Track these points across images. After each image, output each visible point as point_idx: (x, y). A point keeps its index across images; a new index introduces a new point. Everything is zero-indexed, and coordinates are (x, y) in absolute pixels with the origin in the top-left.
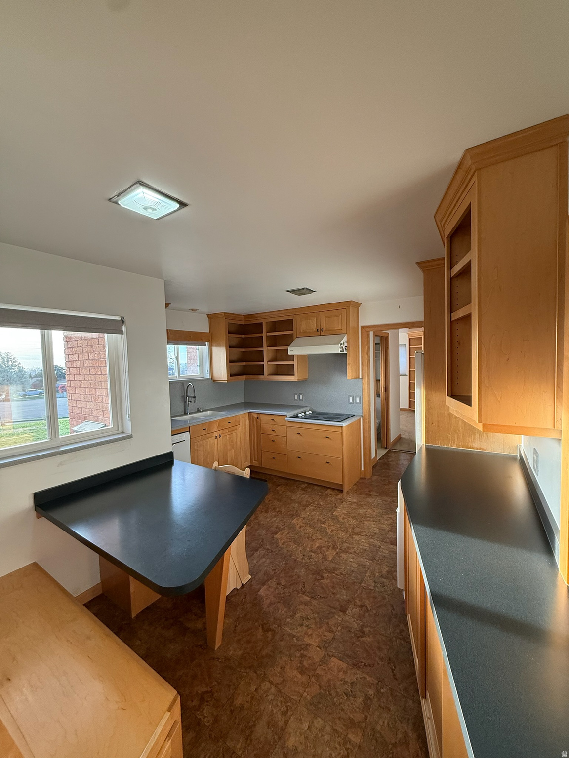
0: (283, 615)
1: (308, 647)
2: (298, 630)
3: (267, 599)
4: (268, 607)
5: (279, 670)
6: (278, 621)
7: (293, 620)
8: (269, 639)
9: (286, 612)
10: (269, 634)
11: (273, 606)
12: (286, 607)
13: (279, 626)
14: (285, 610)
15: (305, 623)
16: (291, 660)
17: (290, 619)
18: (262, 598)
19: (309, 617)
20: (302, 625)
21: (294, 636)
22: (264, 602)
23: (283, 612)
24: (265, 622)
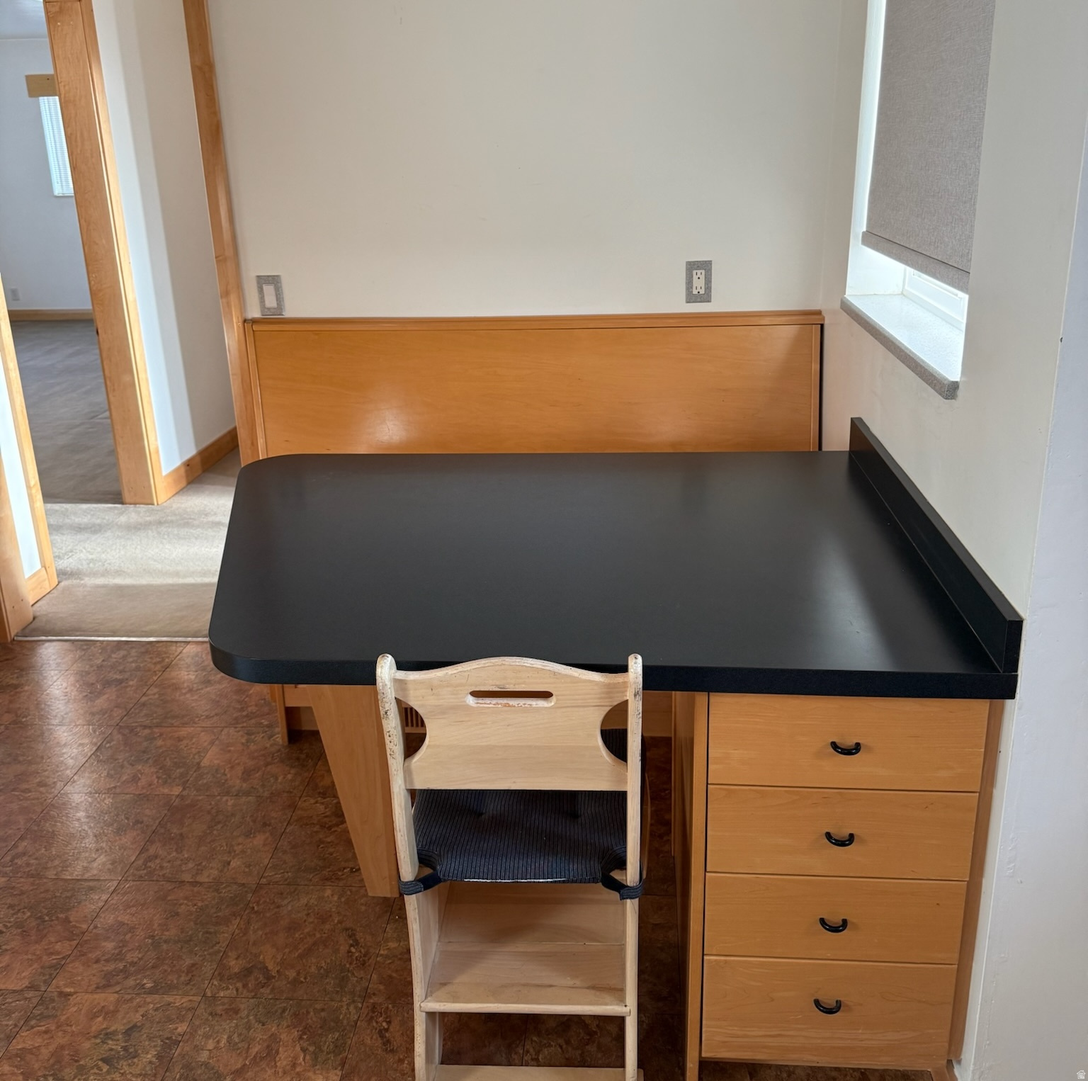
0: (207, 1036)
1: (104, 982)
2: (142, 1011)
3: (294, 1066)
4: (274, 1038)
5: (182, 909)
6: (219, 1009)
7: (167, 1035)
8: (233, 954)
9: (198, 1049)
10: (235, 965)
11: (255, 1049)
12: (206, 1064)
13: (214, 997)
14: (204, 1056)
15: (116, 1045)
16: (152, 937)
17: (180, 1030)
18: (315, 1059)
19: (105, 1068)
20: (128, 1033)
21: (151, 992)
22: (298, 1048)
23: (211, 1044)
24: (265, 991)
